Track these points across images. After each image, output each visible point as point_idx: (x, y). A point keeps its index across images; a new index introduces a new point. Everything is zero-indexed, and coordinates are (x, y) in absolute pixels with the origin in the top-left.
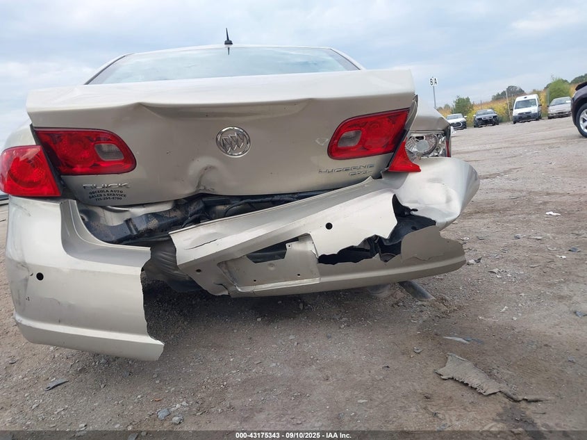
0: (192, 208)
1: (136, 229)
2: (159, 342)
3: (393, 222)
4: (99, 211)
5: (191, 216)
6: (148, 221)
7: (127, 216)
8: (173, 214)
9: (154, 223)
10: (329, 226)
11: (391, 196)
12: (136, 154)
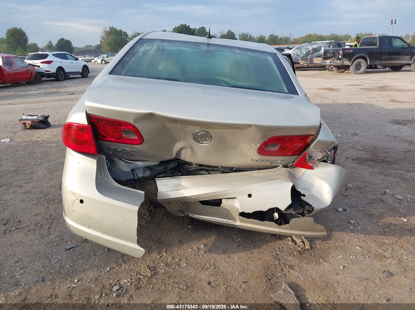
0: (171, 165)
1: (137, 176)
2: (142, 249)
3: (289, 202)
4: (117, 160)
5: (169, 170)
6: (144, 172)
7: (133, 167)
8: (159, 169)
9: (148, 173)
10: (250, 196)
11: (291, 185)
12: (145, 136)
